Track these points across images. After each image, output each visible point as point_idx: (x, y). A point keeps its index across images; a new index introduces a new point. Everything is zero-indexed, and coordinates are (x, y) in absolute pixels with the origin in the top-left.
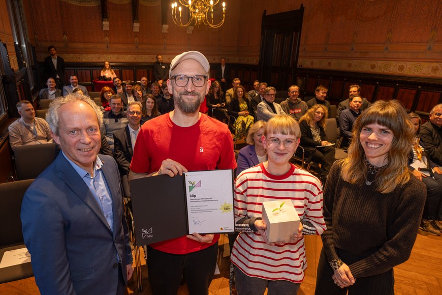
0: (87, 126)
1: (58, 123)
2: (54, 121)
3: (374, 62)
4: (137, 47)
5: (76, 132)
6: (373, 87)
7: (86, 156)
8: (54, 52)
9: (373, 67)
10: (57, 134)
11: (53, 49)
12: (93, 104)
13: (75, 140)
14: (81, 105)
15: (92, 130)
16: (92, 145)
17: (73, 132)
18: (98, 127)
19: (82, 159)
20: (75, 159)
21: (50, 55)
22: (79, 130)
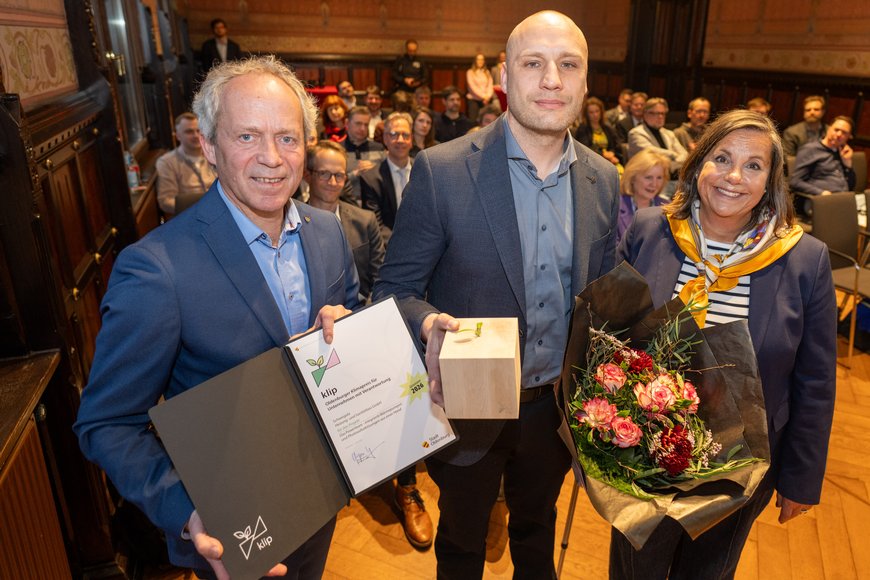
0: (277, 128)
1: (218, 115)
2: (209, 110)
3: (852, 55)
4: (384, 25)
5: (251, 138)
6: (853, 103)
7: (266, 193)
8: (223, 31)
9: (851, 63)
10: (213, 140)
11: (220, 25)
12: (300, 88)
13: (247, 155)
14: (272, 85)
15: (287, 140)
16: (282, 171)
17: (246, 137)
18: (302, 136)
19: (257, 200)
20: (241, 197)
21: (212, 36)
22: (259, 133)
